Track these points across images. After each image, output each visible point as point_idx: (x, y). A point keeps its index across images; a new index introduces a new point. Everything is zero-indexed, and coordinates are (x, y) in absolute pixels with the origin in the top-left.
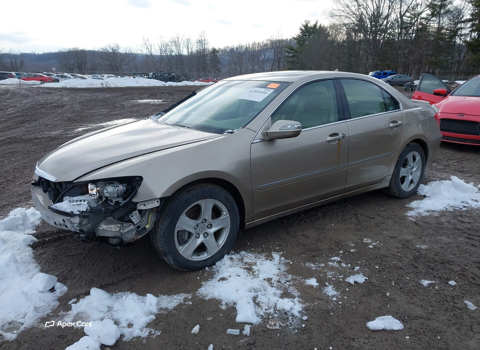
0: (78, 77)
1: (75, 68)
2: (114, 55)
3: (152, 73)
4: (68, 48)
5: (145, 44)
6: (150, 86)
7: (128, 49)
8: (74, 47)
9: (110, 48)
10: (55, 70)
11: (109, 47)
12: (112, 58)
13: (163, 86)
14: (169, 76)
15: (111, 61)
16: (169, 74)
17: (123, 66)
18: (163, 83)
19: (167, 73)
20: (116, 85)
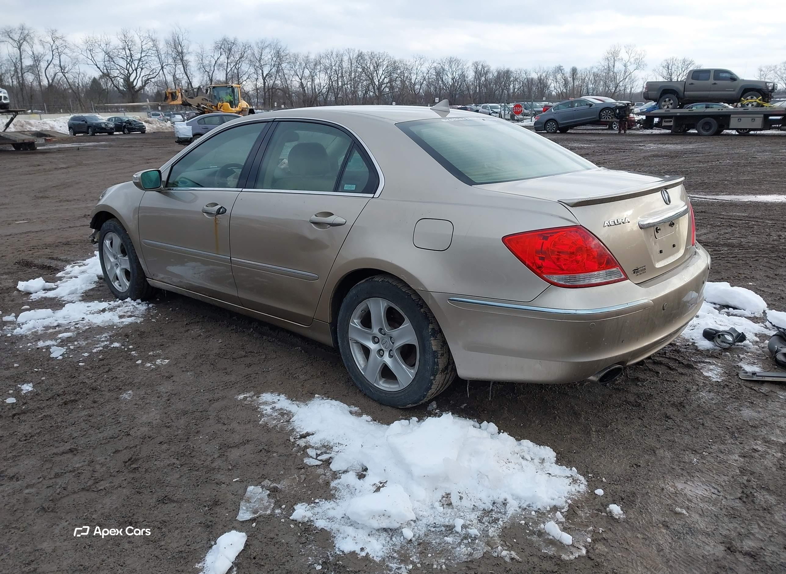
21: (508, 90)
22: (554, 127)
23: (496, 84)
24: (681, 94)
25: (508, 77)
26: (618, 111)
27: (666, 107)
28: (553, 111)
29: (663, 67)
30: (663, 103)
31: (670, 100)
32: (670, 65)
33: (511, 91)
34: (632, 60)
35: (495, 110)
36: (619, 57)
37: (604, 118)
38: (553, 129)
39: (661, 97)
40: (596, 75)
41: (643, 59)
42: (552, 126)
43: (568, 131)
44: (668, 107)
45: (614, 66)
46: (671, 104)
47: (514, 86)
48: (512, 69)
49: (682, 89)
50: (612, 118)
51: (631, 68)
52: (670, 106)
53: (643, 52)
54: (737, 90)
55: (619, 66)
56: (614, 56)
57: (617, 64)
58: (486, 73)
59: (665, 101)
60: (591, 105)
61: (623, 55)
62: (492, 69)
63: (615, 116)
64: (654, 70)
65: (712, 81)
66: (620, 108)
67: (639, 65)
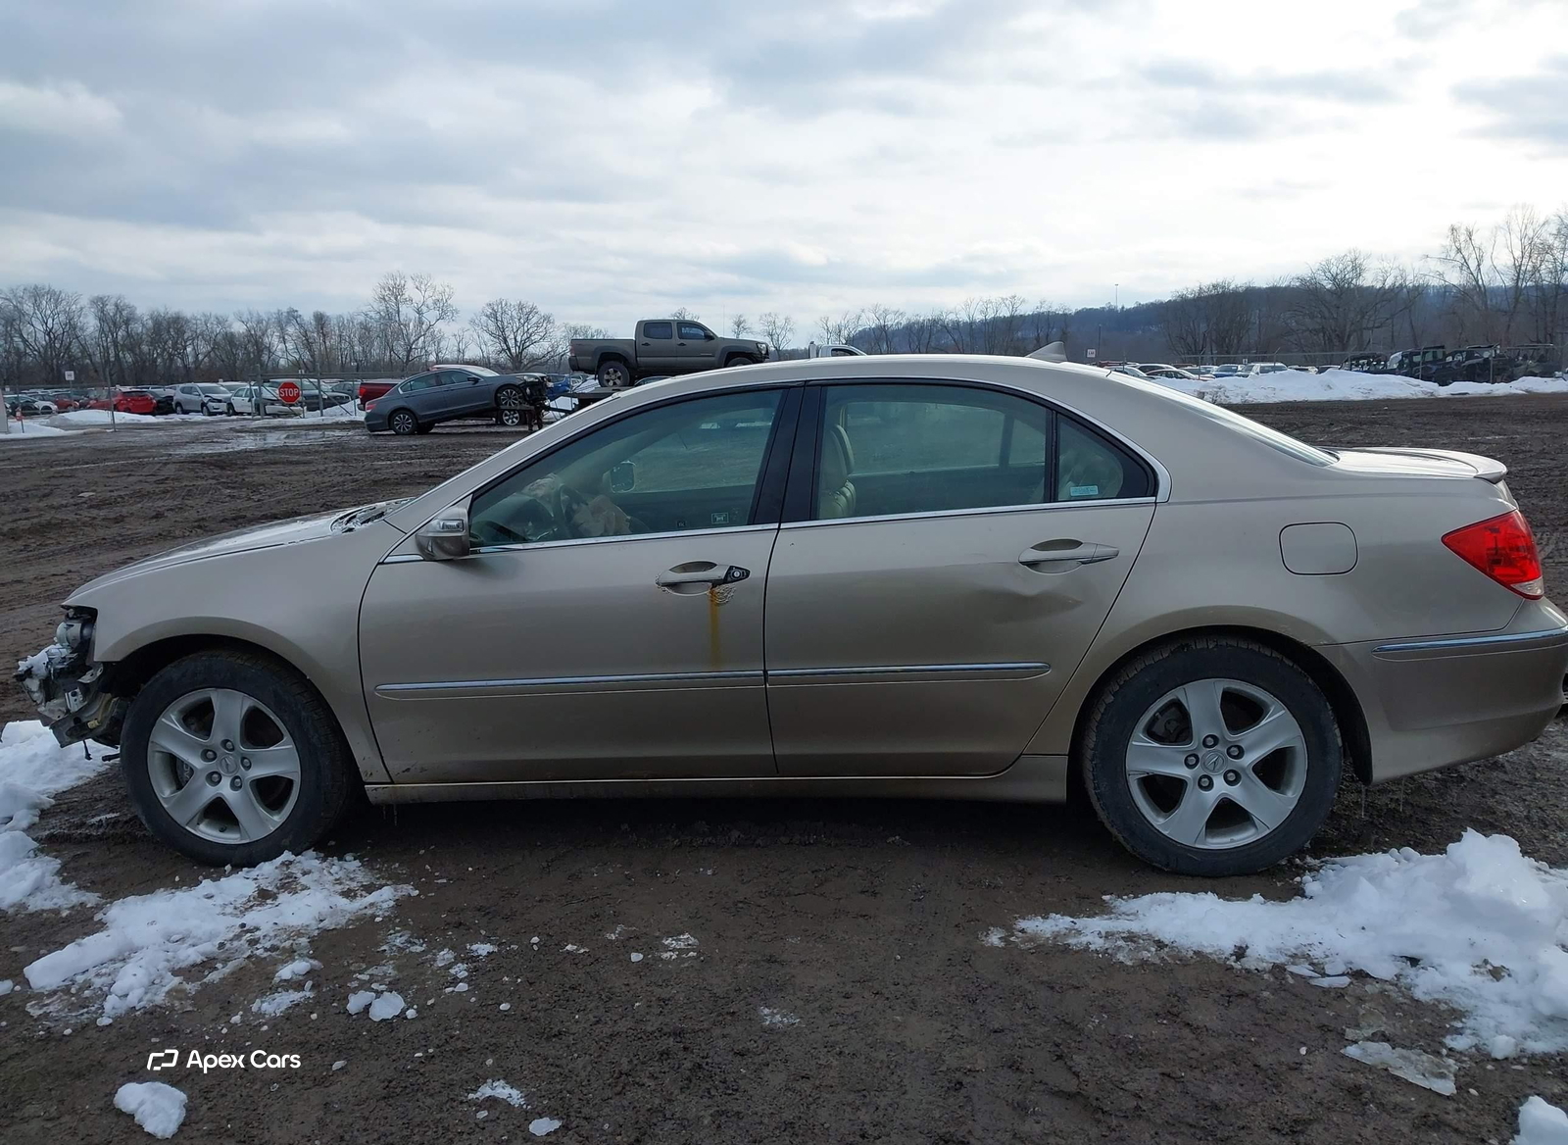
0: (1161, 373)
1: (1208, 345)
2: (1339, 297)
3: (1398, 355)
4: (1198, 285)
5: (1459, 250)
6: (1371, 397)
7: (1394, 273)
8: (1215, 282)
9: (1328, 274)
10: (1094, 356)
11: (1325, 272)
12: (1329, 310)
13: (1426, 397)
14: (1467, 363)
15: (1323, 317)
16: (1470, 356)
17: (1367, 335)
18: (1431, 387)
19: (1461, 352)
20: (1247, 398)
21: (183, 357)
22: (409, 423)
23: (152, 343)
24: (633, 361)
25: (180, 332)
26: (528, 391)
27: (611, 383)
28: (401, 392)
29: (487, 316)
30: (606, 377)
31: (615, 372)
32: (499, 314)
33: (191, 359)
34: (430, 302)
35: (215, 396)
36: (406, 296)
37: (506, 403)
38: (408, 428)
39: (599, 367)
40: (365, 328)
41: (449, 302)
42: (404, 421)
43: (432, 431)
44: (615, 384)
45: (398, 312)
46: (619, 378)
47: (194, 349)
48: (187, 312)
49: (632, 352)
50: (520, 403)
51: (430, 316)
52: (618, 382)
53: (447, 290)
54: (718, 354)
55: (407, 312)
56: (396, 292)
57: (403, 308)
58: (127, 322)
59: (608, 373)
60: (476, 381)
61: (410, 291)
62: (139, 312)
63: (525, 400)
64: (472, 322)
65: (676, 340)
66: (532, 385)
67: (445, 311)
